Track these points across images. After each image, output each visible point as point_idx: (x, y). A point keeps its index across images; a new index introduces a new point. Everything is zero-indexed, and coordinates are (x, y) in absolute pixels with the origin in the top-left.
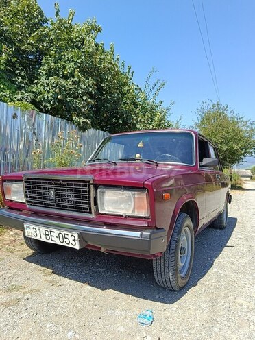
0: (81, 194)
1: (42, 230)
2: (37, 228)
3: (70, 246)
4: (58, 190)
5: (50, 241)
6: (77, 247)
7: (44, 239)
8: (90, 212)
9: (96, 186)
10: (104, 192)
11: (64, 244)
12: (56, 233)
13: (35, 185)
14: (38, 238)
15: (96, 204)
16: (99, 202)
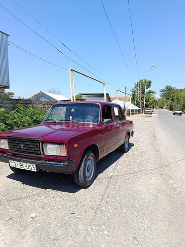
0: (36, 147)
1: (18, 163)
2: (16, 162)
3: (32, 170)
4: (25, 144)
5: (22, 168)
6: (35, 171)
7: (19, 167)
8: (41, 155)
9: (43, 143)
10: (46, 146)
11: (30, 170)
12: (25, 164)
13: (13, 142)
14: (17, 167)
15: (43, 150)
16: (44, 150)
